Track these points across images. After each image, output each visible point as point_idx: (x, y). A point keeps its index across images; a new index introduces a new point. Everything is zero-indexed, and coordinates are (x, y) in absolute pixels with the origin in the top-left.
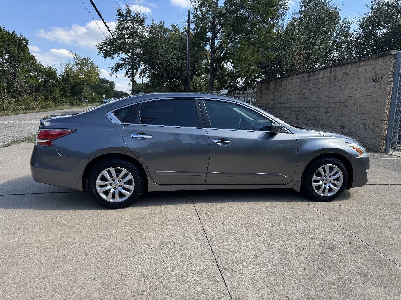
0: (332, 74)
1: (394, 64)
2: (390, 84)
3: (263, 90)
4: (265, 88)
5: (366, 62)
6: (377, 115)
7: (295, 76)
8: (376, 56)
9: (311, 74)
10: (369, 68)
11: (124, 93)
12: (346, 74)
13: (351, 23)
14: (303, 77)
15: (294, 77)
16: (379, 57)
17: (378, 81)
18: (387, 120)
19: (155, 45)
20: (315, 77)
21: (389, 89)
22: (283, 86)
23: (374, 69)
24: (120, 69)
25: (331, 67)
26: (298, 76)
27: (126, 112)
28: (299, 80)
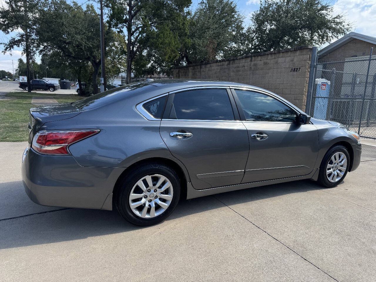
0: (253, 63)
1: (310, 57)
2: (307, 74)
3: (180, 75)
4: (183, 74)
5: (285, 54)
6: (296, 100)
7: (215, 64)
8: (294, 49)
9: (231, 62)
10: (288, 59)
11: (7, 73)
12: (265, 64)
13: (243, 18)
14: (223, 65)
15: (213, 64)
16: (298, 50)
17: (297, 71)
18: (304, 105)
19: (62, 22)
20: (235, 65)
21: (306, 78)
22: (202, 73)
23: (292, 61)
24: (15, 46)
25: (251, 57)
26: (217, 63)
27: (157, 105)
28: (219, 67)
